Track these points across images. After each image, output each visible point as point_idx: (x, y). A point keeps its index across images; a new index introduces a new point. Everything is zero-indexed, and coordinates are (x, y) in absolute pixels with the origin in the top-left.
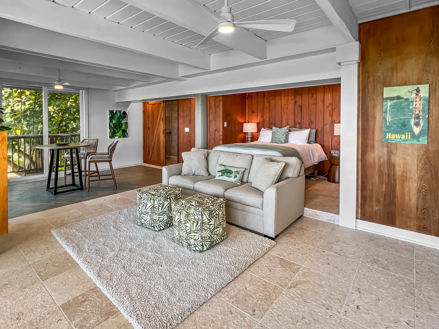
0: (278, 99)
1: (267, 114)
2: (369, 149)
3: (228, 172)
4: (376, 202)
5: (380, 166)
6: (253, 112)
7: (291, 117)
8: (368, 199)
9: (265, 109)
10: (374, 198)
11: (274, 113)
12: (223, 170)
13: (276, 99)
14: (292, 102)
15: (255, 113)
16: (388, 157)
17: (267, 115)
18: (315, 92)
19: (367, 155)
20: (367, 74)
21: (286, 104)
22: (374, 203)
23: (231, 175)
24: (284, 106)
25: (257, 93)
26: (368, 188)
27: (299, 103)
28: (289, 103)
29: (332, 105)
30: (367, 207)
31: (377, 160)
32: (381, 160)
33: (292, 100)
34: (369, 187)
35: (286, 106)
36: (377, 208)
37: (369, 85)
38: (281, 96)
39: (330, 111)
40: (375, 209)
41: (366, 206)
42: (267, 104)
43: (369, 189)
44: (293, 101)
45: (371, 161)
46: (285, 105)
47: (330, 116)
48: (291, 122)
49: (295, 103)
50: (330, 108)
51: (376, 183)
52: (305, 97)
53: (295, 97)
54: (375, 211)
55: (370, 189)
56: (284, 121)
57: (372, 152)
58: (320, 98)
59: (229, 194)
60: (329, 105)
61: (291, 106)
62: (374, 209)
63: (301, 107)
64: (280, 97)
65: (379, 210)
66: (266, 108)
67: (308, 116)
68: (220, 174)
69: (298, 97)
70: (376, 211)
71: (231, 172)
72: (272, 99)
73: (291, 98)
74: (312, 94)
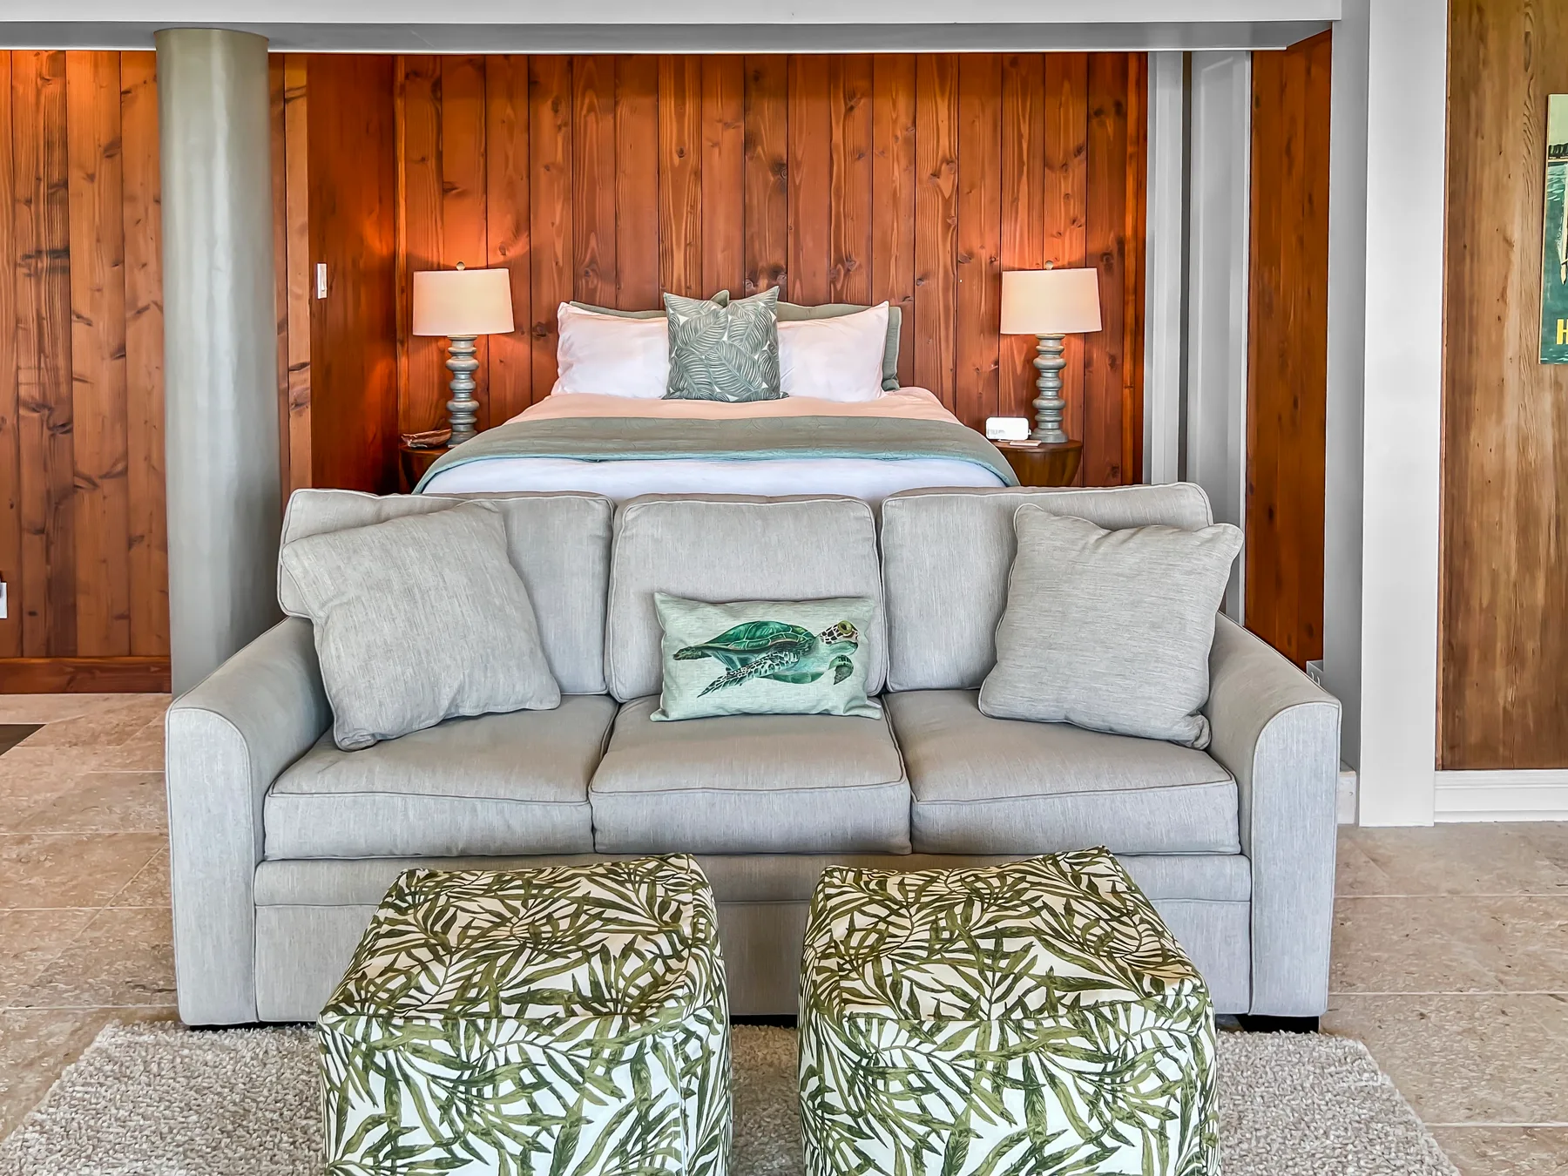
0: (632, 113)
1: (559, 207)
2: (1478, 400)
3: (782, 647)
4: (1508, 663)
5: (1526, 480)
6: (446, 189)
7: (722, 228)
8: (1475, 656)
9: (543, 178)
10: (1499, 645)
11: (604, 202)
12: (725, 638)
13: (623, 110)
14: (731, 138)
15: (462, 195)
16: (1557, 436)
17: (554, 216)
18: (862, 84)
19: (1474, 434)
20: (1475, 18)
21: (690, 147)
22: (1500, 673)
23: (810, 665)
24: (676, 159)
25: (480, 64)
26: (1475, 604)
27: (772, 144)
28: (706, 144)
29: (955, 166)
30: (1470, 695)
31: (1512, 453)
32: (1531, 455)
33: (727, 125)
34: (1481, 594)
35: (692, 159)
36: (1511, 694)
37: (1485, 74)
38: (655, 90)
39: (947, 202)
40: (1506, 697)
41: (1468, 693)
42: (553, 146)
43: (1481, 604)
44: (731, 131)
45: (1490, 462)
46: (681, 153)
47: (947, 226)
48: (723, 260)
49: (749, 142)
50: (946, 184)
51: (1508, 573)
52: (807, 110)
53: (746, 110)
54: (1505, 708)
55: (1485, 605)
56: (679, 257)
57: (1494, 417)
58: (895, 121)
59: (966, 809)
60: (944, 167)
61: (721, 161)
62: (1501, 702)
63: (780, 167)
64: (647, 102)
65: (1521, 702)
66: (547, 168)
67: (826, 228)
68: (714, 667)
69: (767, 112)
70: (1509, 707)
71: (796, 643)
72: (591, 109)
73: (720, 108)
74: (850, 95)
